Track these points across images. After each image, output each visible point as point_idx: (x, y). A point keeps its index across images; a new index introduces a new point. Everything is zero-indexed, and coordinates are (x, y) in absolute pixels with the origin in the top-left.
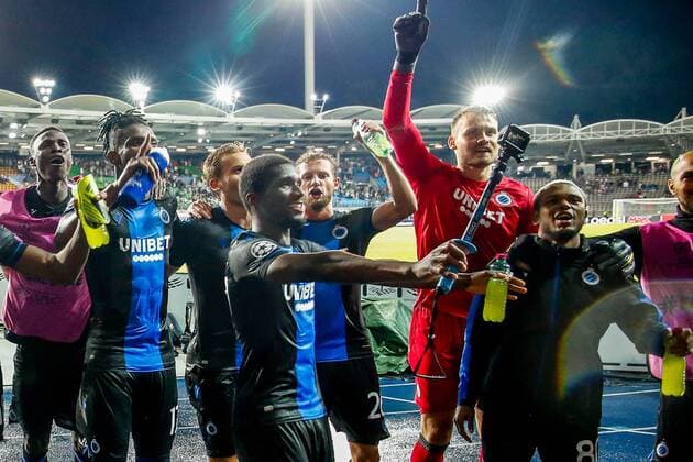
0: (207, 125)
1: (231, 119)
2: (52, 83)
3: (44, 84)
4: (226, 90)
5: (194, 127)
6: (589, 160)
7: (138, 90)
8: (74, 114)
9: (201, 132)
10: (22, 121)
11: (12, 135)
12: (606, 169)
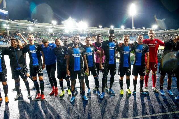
0: (120, 31)
1: (123, 30)
2: (101, 26)
3: (100, 26)
4: (123, 27)
5: (119, 31)
6: (167, 35)
7: (112, 27)
8: (104, 30)
9: (120, 32)
10: (98, 31)
11: (97, 33)
12: (169, 36)
